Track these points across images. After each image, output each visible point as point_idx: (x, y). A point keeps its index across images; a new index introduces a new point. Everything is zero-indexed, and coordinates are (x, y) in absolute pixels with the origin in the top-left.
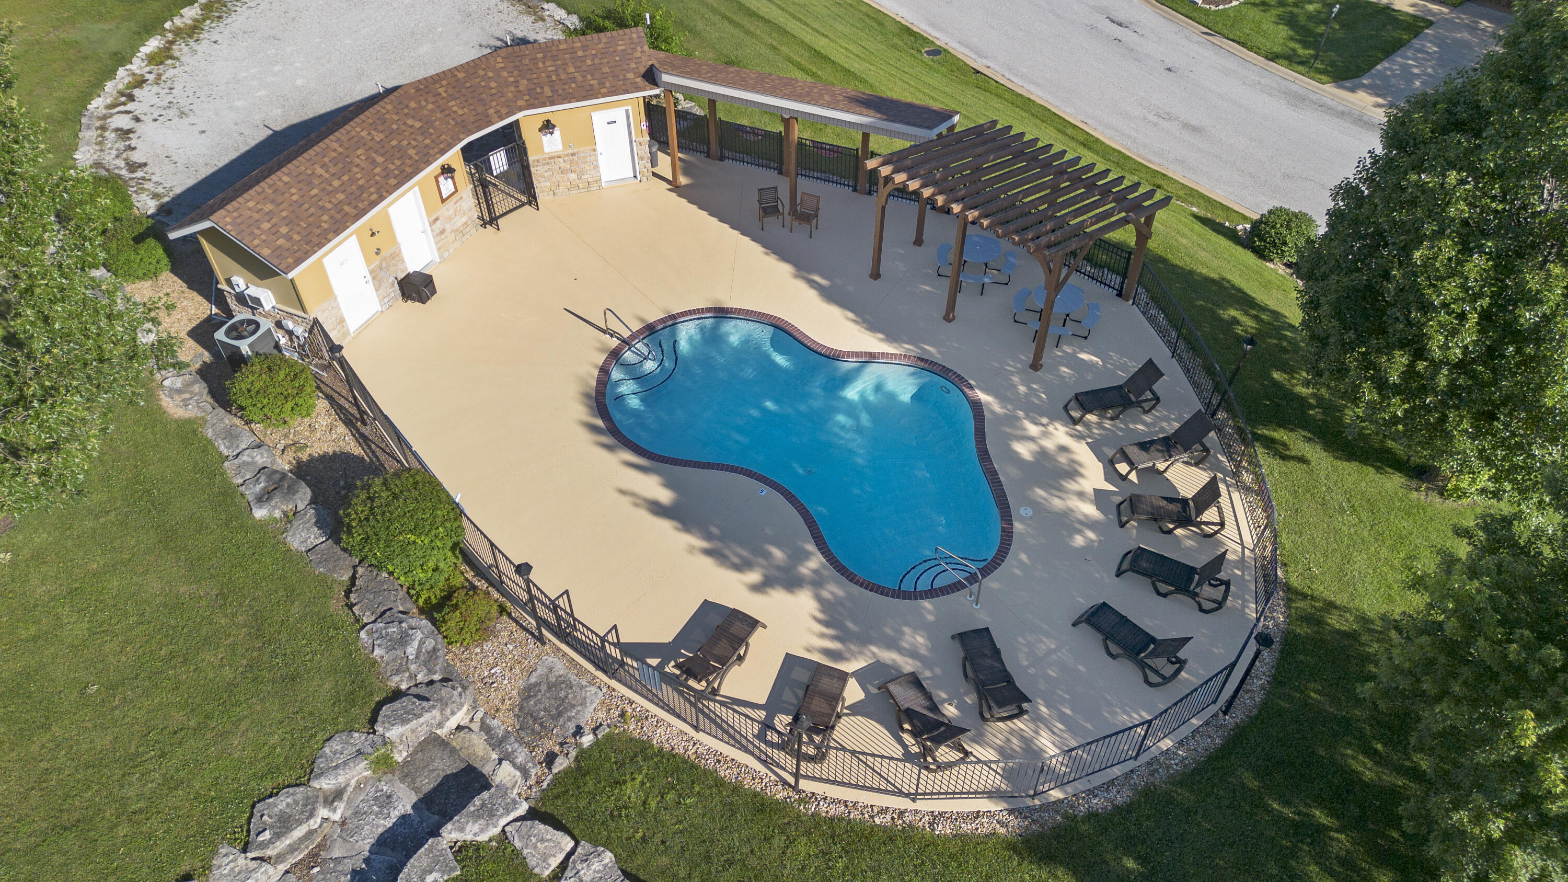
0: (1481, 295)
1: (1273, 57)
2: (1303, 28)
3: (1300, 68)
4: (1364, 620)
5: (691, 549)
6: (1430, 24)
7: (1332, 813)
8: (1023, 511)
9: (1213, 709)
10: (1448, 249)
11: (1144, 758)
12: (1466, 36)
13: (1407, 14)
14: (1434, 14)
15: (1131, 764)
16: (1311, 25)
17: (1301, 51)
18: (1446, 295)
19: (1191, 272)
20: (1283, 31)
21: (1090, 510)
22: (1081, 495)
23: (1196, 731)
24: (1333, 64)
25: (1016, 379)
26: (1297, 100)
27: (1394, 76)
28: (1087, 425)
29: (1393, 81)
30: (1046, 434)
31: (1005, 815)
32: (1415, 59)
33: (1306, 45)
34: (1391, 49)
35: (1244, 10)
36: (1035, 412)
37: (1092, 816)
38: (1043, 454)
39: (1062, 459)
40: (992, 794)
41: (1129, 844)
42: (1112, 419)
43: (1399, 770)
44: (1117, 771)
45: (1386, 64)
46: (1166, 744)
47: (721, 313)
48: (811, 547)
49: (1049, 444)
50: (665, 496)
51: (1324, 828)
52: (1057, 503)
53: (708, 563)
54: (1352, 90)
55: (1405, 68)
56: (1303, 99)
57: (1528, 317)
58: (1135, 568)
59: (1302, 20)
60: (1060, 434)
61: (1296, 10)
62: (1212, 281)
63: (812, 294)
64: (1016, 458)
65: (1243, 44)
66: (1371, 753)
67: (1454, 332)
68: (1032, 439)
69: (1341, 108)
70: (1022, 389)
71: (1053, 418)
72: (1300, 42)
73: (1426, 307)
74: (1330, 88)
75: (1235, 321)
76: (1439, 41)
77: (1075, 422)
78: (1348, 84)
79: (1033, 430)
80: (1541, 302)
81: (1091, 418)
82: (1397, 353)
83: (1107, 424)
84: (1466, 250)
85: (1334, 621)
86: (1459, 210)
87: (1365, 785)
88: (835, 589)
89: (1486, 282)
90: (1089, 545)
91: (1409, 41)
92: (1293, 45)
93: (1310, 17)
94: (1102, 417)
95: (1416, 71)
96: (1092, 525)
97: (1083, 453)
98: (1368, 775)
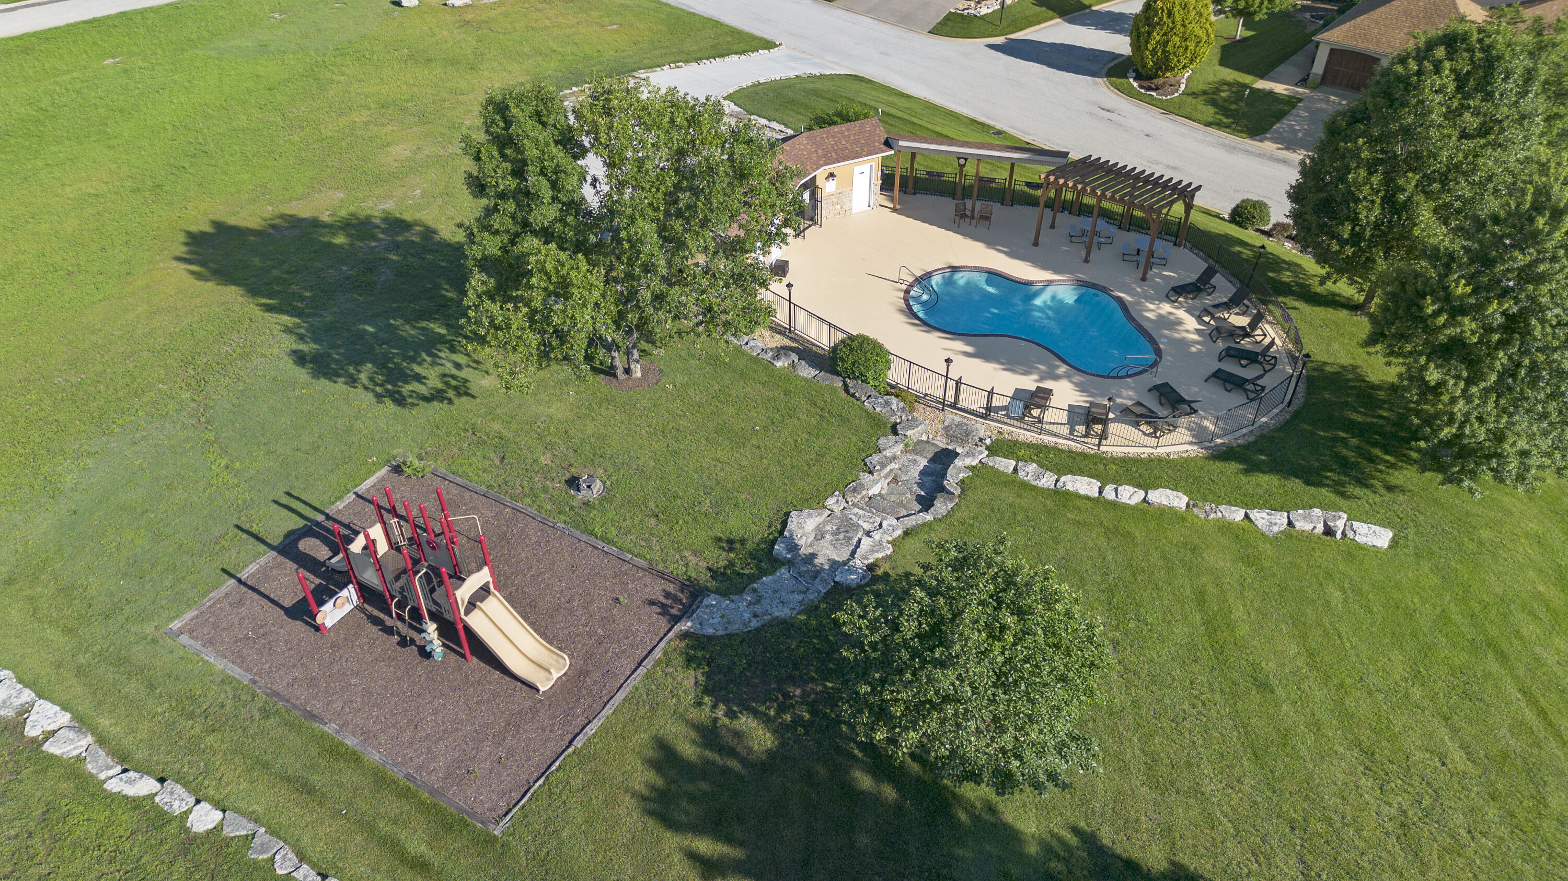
0: (1379, 191)
1: (1208, 124)
2: (1223, 106)
3: (1228, 130)
4: (1343, 367)
5: (995, 369)
6: (1300, 100)
7: (1347, 432)
8: (1162, 340)
9: (1282, 406)
10: (1363, 173)
11: (1256, 425)
12: (1324, 106)
13: (1282, 95)
14: (1301, 94)
15: (1251, 428)
16: (1226, 104)
17: (1225, 120)
18: (1365, 193)
19: (1209, 232)
20: (1211, 110)
21: (1195, 337)
22: (1187, 331)
23: (1276, 415)
24: (1246, 126)
25: (1134, 286)
26: (1232, 149)
27: (1285, 131)
28: (1180, 303)
29: (1285, 134)
30: (1159, 308)
31: (1200, 450)
32: (1295, 121)
33: (1227, 117)
34: (1280, 116)
35: (1184, 98)
36: (1151, 299)
37: (1239, 446)
38: (1160, 316)
39: (1172, 317)
40: (1191, 443)
41: (1261, 452)
42: (1192, 299)
43: (1374, 417)
44: (1244, 431)
45: (1278, 125)
46: (1264, 419)
47: (955, 269)
48: (1058, 363)
49: (1162, 312)
50: (969, 349)
51: (1344, 438)
52: (1176, 335)
53: (1007, 374)
54: (1261, 141)
55: (1291, 126)
56: (1234, 148)
57: (1402, 197)
58: (1228, 355)
59: (1220, 102)
60: (1166, 308)
61: (1215, 96)
62: (1221, 235)
63: (1002, 256)
64: (1148, 319)
65: (1189, 119)
66: (1360, 412)
67: (1370, 210)
68: (1153, 310)
69: (1258, 152)
70: (1139, 290)
71: (1161, 301)
72: (1223, 115)
73: (1357, 201)
74: (1248, 141)
75: (1240, 252)
76: (1307, 109)
77: (1174, 302)
78: (1258, 138)
79: (1151, 306)
80: (1406, 190)
81: (1181, 299)
82: (1346, 224)
83: (1190, 301)
84: (1371, 173)
85: (1328, 369)
86: (1365, 154)
87: (1359, 423)
88: (1078, 378)
89: (1381, 185)
90: (1199, 351)
91: (1289, 111)
92: (1220, 117)
93: (1225, 100)
94: (1186, 298)
95: (1297, 128)
96: (1198, 343)
97: (1181, 314)
98: (1360, 420)
